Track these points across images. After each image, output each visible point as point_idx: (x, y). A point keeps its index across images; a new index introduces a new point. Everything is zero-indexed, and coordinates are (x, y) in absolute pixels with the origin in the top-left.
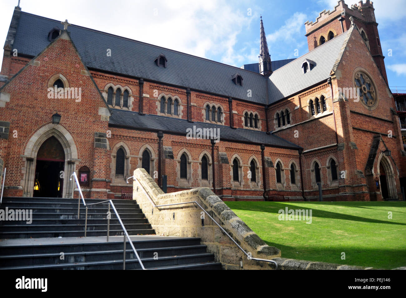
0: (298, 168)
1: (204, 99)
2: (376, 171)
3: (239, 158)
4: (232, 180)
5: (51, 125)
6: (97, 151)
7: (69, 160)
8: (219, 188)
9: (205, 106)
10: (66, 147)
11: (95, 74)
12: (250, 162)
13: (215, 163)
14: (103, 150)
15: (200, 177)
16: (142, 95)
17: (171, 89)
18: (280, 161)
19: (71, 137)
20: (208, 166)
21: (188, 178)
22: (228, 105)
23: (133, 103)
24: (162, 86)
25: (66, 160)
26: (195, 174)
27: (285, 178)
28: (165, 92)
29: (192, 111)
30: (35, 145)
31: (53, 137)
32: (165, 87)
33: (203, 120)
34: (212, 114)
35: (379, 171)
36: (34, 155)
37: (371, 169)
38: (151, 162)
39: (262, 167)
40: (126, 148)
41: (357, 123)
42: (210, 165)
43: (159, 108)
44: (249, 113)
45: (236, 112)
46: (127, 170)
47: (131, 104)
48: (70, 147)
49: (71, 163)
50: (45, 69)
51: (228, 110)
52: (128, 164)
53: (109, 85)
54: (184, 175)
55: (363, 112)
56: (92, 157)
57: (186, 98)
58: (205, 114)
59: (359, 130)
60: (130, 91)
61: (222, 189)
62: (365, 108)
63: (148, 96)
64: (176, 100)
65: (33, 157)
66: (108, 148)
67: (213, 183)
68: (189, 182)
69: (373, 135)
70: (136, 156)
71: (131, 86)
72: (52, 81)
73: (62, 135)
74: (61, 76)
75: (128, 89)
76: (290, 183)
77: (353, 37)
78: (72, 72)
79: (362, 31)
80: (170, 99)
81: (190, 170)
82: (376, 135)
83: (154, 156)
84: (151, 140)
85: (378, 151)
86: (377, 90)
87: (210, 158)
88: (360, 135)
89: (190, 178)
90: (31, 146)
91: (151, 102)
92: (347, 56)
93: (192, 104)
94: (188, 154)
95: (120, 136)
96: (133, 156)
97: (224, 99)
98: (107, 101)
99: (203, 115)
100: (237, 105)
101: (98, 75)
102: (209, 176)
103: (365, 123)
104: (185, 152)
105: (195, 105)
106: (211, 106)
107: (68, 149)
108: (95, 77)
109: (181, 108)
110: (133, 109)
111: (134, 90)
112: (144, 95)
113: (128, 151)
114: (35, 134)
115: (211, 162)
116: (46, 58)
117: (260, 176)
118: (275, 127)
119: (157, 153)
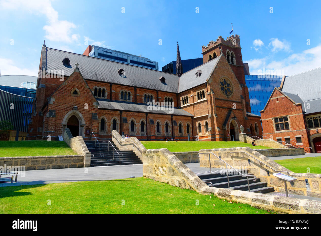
0: (191, 126)
1: (144, 91)
2: (228, 127)
3: (160, 121)
4: (156, 132)
5: (73, 110)
6: (93, 121)
7: (81, 125)
8: (149, 136)
9: (144, 95)
10: (80, 120)
11: (88, 82)
12: (165, 123)
13: (148, 124)
14: (96, 121)
15: (140, 131)
16: (112, 91)
17: (126, 88)
18: (181, 122)
19: (82, 116)
20: (144, 125)
21: (134, 131)
22: (156, 94)
23: (107, 95)
24: (122, 86)
25: (80, 125)
26: (138, 130)
27: (184, 130)
28: (123, 89)
29: (138, 98)
30: (66, 119)
31: (74, 115)
32: (123, 86)
33: (143, 102)
34: (148, 99)
35: (229, 127)
36: (66, 123)
37: (225, 126)
38: (117, 124)
39: (171, 125)
40: (106, 119)
41: (219, 104)
42: (145, 125)
43: (120, 97)
44: (168, 98)
45: (161, 98)
46: (106, 128)
47: (106, 96)
48: (81, 119)
49: (82, 126)
50: (69, 86)
51: (156, 96)
52: (106, 126)
53: (95, 87)
54: (132, 130)
55: (223, 98)
56: (91, 123)
57: (134, 92)
58: (144, 99)
59: (220, 107)
60: (106, 89)
61: (151, 136)
62: (225, 97)
63: (115, 91)
64: (129, 93)
65: (66, 124)
66: (98, 120)
67: (146, 133)
68: (135, 133)
69: (229, 110)
70: (110, 122)
71: (106, 87)
72: (73, 91)
73: (78, 115)
74: (76, 89)
75: (105, 88)
76: (186, 133)
77: (221, 60)
78: (81, 87)
79: (232, 52)
80: (126, 92)
81: (135, 128)
82: (230, 109)
83: (118, 122)
84: (117, 115)
85: (230, 118)
86: (233, 87)
87: (145, 122)
88: (221, 110)
89: (135, 131)
90: (65, 119)
91: (116, 94)
92: (216, 71)
93: (137, 94)
94: (135, 120)
95: (102, 113)
96: (109, 122)
97: (154, 91)
98: (94, 95)
99: (143, 100)
100: (161, 94)
101: (89, 82)
102: (144, 130)
103: (224, 104)
104: (133, 119)
105: (139, 95)
106: (147, 95)
107: (81, 120)
108: (88, 83)
109: (132, 97)
110: (107, 98)
111: (108, 89)
112: (113, 91)
113: (106, 120)
114: (66, 115)
115: (145, 124)
116: (69, 81)
117: (170, 130)
118: (181, 104)
119: (120, 120)
